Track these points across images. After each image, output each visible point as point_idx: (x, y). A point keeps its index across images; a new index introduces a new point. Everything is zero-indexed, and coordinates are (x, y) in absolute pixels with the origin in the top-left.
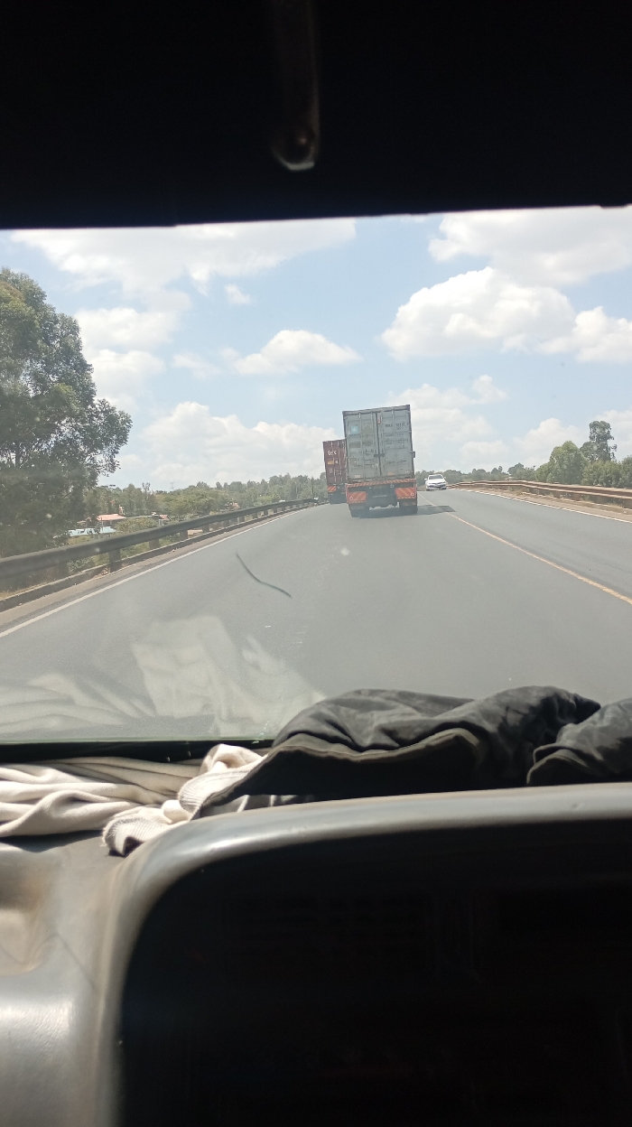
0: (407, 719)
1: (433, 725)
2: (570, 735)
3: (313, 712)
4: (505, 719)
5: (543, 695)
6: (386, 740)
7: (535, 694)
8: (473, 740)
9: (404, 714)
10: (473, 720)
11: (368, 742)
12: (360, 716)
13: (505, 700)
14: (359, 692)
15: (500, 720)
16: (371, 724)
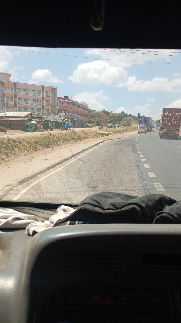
0: (119, 201)
1: (126, 204)
2: (167, 209)
3: (91, 197)
4: (148, 203)
5: (160, 197)
6: (112, 207)
7: (157, 196)
8: (138, 209)
10: (139, 203)
13: (148, 198)
16: (108, 202)
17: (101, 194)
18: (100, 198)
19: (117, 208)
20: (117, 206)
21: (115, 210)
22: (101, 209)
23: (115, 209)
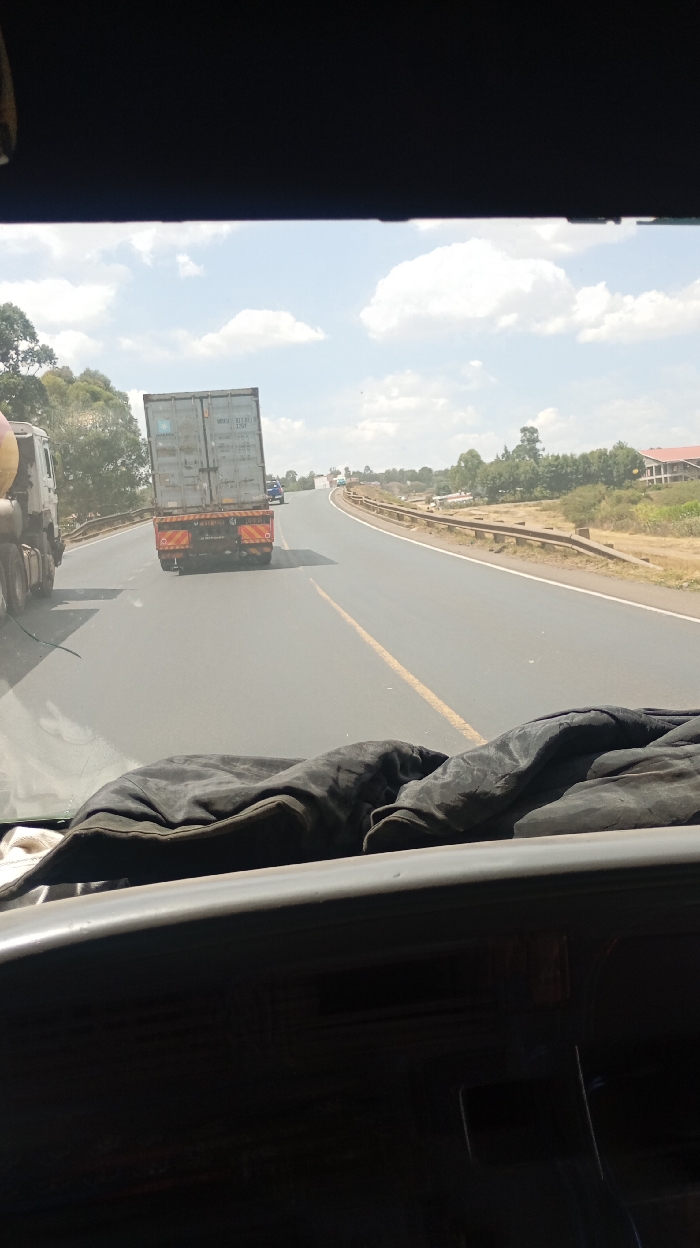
0: (224, 788)
1: (255, 792)
2: (410, 794)
3: (116, 787)
4: (336, 781)
5: (380, 750)
6: (200, 813)
7: (371, 749)
8: (298, 806)
9: (220, 783)
10: (299, 784)
11: (180, 817)
12: (172, 788)
13: (336, 759)
14: (171, 761)
15: (331, 782)
16: (185, 796)
17: (158, 767)
18: (152, 782)
19: (221, 815)
20: (220, 807)
21: (214, 821)
22: (159, 827)
23: (213, 818)
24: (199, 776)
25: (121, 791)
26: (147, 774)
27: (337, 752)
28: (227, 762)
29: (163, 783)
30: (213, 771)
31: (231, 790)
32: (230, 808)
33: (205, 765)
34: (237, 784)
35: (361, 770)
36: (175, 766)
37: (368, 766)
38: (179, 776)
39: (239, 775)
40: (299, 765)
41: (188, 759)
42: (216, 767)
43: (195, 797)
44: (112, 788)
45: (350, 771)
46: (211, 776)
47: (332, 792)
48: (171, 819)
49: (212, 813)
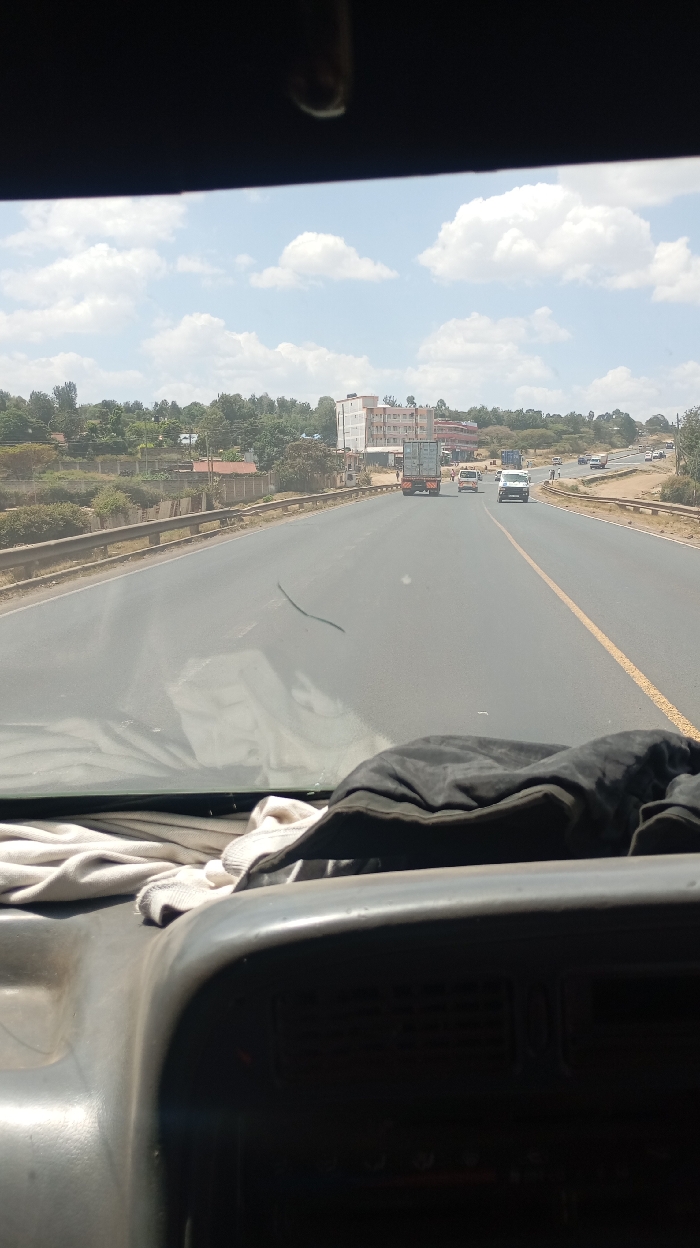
0: (487, 773)
1: (519, 780)
2: (683, 789)
3: (375, 765)
4: (603, 772)
5: (649, 741)
6: (461, 798)
7: (639, 739)
8: (567, 798)
9: (481, 768)
10: (566, 774)
11: (440, 800)
12: (430, 769)
13: (603, 748)
14: (427, 740)
15: (599, 774)
16: (445, 779)
17: (416, 747)
18: (411, 763)
19: (483, 802)
20: (483, 792)
21: (477, 808)
22: (421, 810)
23: (474, 804)
24: (457, 759)
25: (379, 770)
26: (403, 753)
27: (603, 741)
28: (484, 745)
29: (421, 764)
30: (472, 754)
31: (495, 776)
32: (492, 794)
33: (463, 748)
34: (500, 770)
35: (631, 761)
36: (433, 746)
37: (638, 758)
38: (436, 758)
39: (498, 760)
40: (563, 754)
41: (445, 740)
42: (474, 750)
43: (455, 781)
44: (371, 766)
45: (618, 762)
46: (470, 760)
47: (600, 783)
48: (431, 802)
49: (475, 798)
